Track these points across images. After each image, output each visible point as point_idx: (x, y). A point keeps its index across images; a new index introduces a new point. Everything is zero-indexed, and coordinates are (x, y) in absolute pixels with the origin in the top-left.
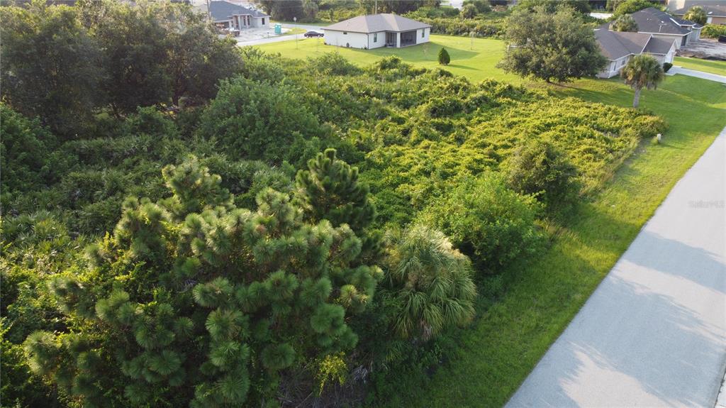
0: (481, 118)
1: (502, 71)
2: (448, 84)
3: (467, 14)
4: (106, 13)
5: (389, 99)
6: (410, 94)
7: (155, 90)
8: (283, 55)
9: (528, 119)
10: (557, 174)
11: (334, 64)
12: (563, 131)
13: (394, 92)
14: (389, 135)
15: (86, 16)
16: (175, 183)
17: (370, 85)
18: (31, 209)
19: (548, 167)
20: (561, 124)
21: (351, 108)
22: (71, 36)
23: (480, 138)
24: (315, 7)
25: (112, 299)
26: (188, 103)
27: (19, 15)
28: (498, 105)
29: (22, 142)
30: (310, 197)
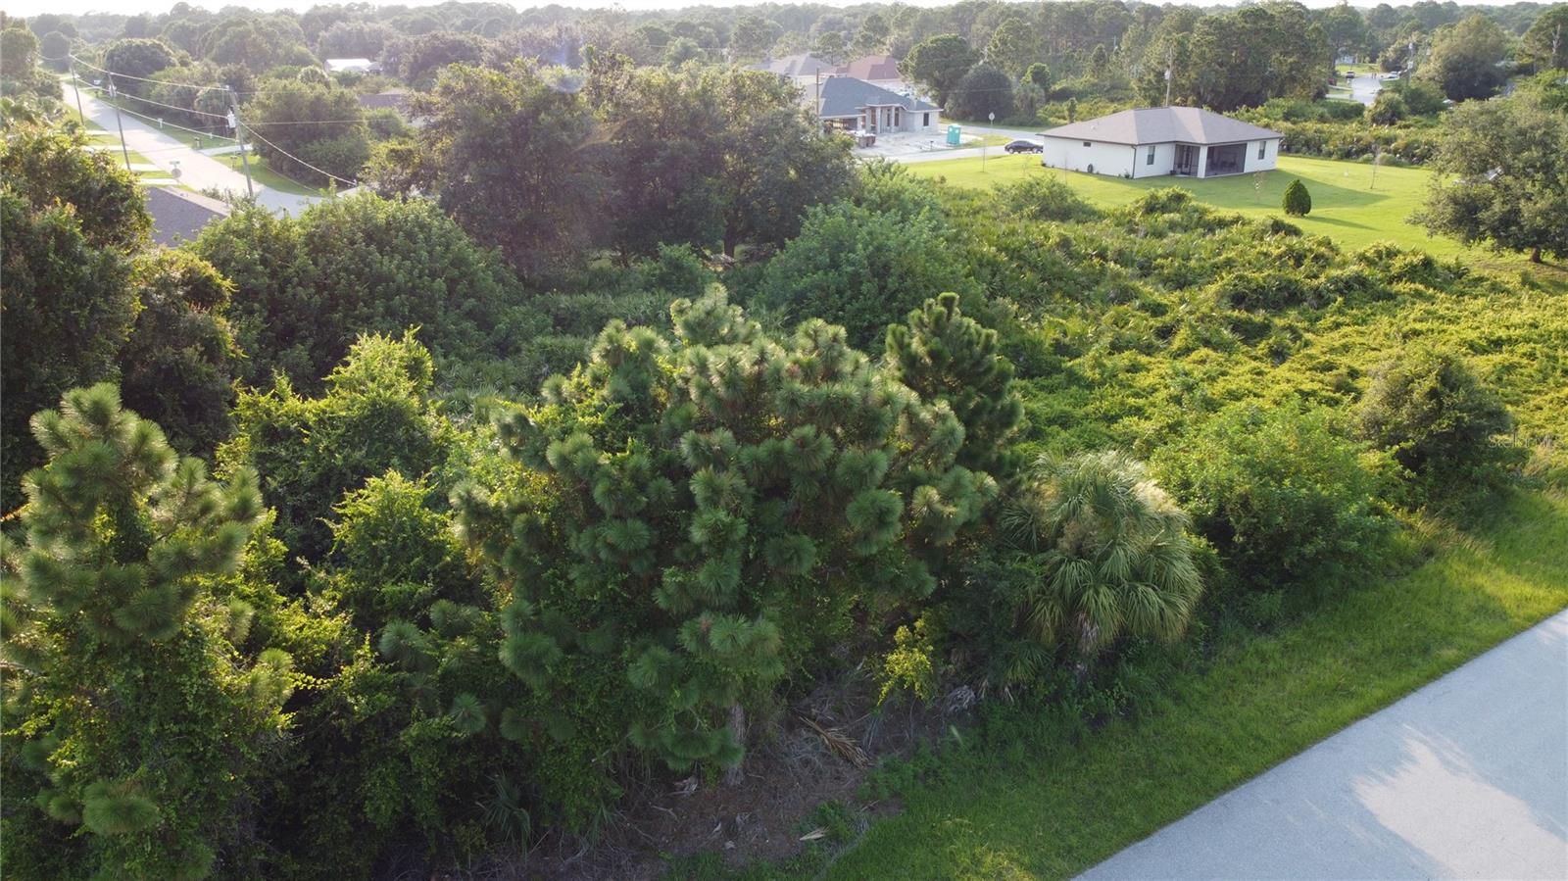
0: (1341, 319)
1: (1422, 231)
2: (1283, 248)
3: (1380, 114)
4: (629, 82)
5: (1146, 270)
6: (1193, 263)
7: (695, 220)
8: (949, 183)
9: (1452, 328)
10: (1458, 419)
11: (1044, 197)
12: (1532, 356)
13: (1160, 256)
14: (1127, 333)
15: (596, 87)
16: (687, 325)
17: (1109, 241)
18: (471, 384)
19: (1440, 404)
20: (1528, 341)
21: (1061, 279)
22: (568, 116)
23: (1324, 353)
24: (1039, 92)
25: (571, 442)
26: (752, 255)
27: (492, 81)
28: (1391, 297)
29: (471, 283)
30: (904, 370)
